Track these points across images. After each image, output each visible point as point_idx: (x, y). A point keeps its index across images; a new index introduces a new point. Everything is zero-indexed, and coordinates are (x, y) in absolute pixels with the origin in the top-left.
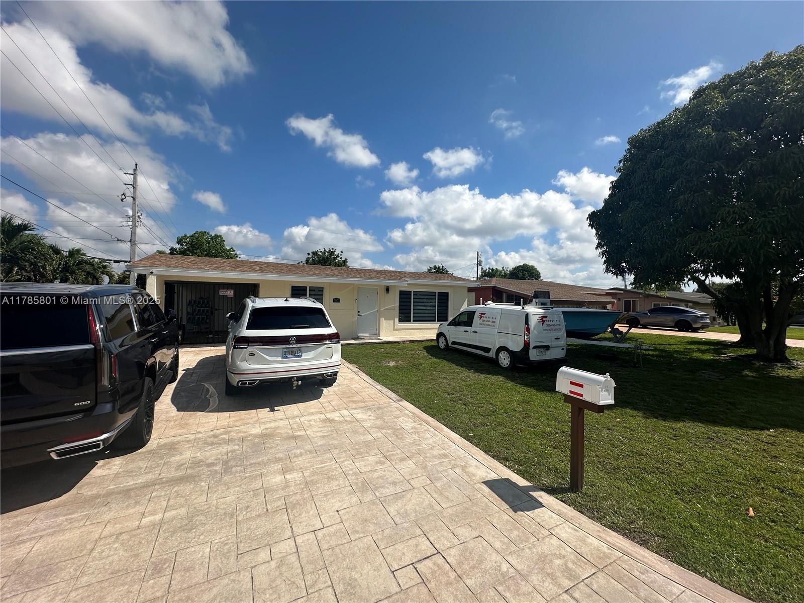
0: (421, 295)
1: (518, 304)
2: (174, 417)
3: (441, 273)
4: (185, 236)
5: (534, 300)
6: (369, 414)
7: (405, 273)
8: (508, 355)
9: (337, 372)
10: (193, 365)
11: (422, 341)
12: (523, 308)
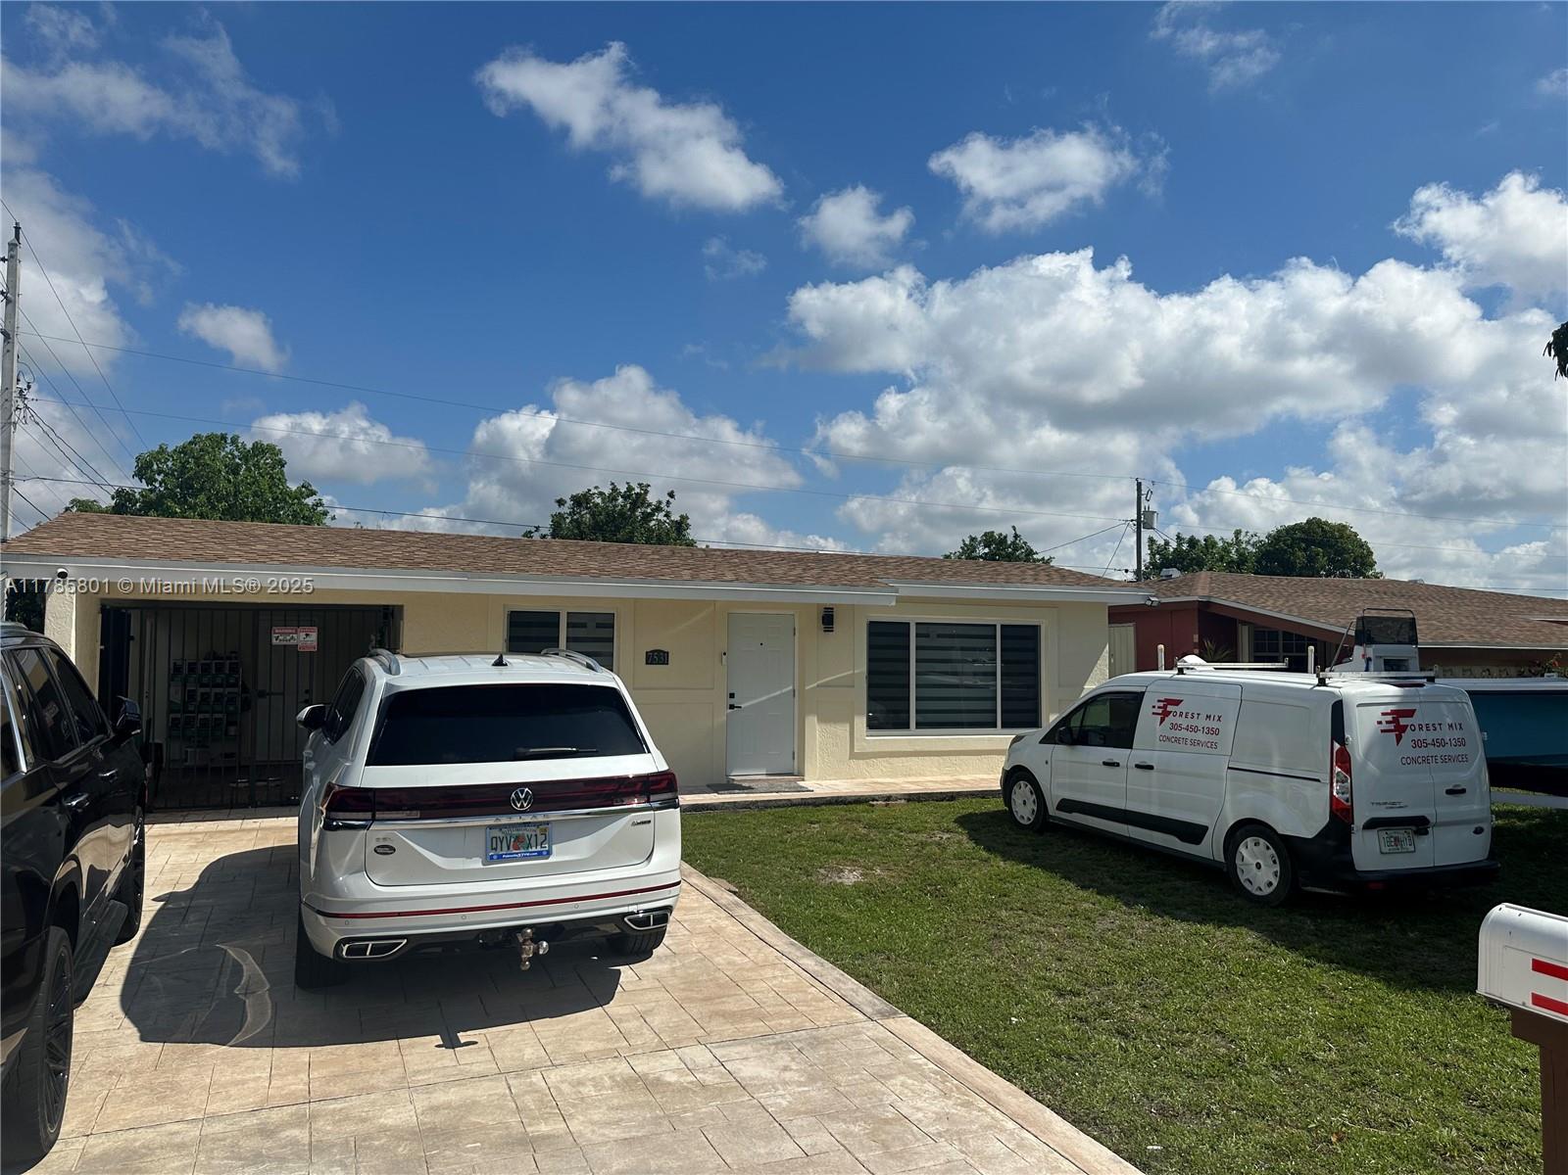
0: (939, 636)
1: (1299, 666)
2: (131, 1058)
3: (1010, 558)
4: (162, 450)
5: (1358, 650)
6: (781, 1063)
7: (883, 561)
8: (1272, 851)
9: (669, 908)
10: (187, 881)
11: (952, 797)
12: (1322, 682)
